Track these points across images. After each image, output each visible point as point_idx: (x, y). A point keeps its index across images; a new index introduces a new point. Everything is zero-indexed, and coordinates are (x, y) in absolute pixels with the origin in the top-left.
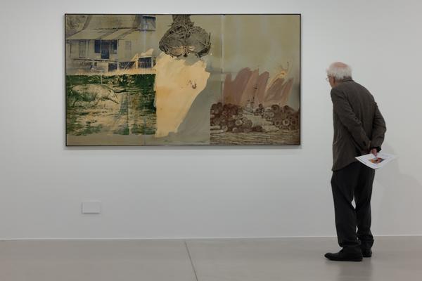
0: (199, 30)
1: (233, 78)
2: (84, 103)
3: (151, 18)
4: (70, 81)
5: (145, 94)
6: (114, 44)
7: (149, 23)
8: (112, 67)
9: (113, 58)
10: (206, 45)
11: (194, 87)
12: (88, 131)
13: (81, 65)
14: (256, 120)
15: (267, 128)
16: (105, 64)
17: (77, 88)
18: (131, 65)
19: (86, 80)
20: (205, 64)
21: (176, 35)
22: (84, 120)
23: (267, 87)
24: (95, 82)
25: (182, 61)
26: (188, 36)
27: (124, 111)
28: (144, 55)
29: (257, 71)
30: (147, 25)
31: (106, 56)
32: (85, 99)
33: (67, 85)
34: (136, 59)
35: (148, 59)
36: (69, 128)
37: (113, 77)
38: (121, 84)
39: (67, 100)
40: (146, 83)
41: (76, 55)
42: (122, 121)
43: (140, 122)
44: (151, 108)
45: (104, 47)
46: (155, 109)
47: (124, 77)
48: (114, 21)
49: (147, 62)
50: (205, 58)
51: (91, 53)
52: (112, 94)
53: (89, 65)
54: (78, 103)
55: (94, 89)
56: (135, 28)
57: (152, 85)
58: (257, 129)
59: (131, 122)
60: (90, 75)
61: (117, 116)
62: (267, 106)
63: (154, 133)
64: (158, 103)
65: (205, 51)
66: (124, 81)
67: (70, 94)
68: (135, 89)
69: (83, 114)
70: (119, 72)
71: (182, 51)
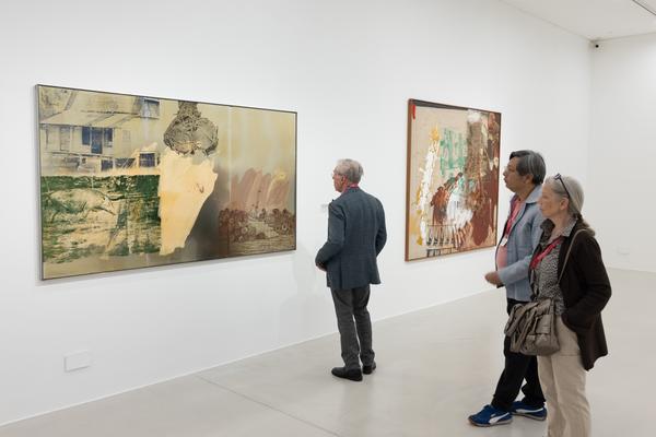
0: (206, 122)
1: (240, 179)
2: (67, 217)
3: (154, 102)
4: (47, 185)
5: (147, 200)
6: (109, 133)
7: (152, 107)
8: (106, 166)
9: (107, 152)
10: (214, 141)
11: (202, 192)
12: (75, 256)
13: (64, 161)
14: (260, 226)
15: (269, 235)
16: (97, 161)
17: (57, 195)
18: (130, 162)
19: (70, 183)
20: (213, 164)
21: (182, 127)
22: (67, 241)
23: (270, 190)
24: (84, 186)
25: (189, 158)
26: (195, 129)
27: (121, 224)
28: (147, 150)
29: (260, 172)
30: (148, 111)
31: (97, 150)
32: (69, 211)
33: (43, 190)
34: (136, 155)
35: (151, 156)
36: (46, 254)
37: (108, 179)
38: (119, 188)
39: (43, 213)
40: (148, 186)
41: (55, 147)
42: (120, 237)
43: (142, 238)
44: (155, 219)
45: (95, 137)
46: (159, 220)
47: (122, 178)
48: (109, 102)
49: (149, 159)
50: (212, 155)
51: (77, 146)
52: (107, 201)
53: (74, 162)
54: (59, 217)
55: (82, 196)
56: (135, 114)
57: (156, 189)
58: (261, 236)
59: (131, 239)
60: (75, 176)
61: (113, 233)
62: (269, 210)
63: (158, 250)
64: (162, 213)
65: (212, 148)
66: (121, 186)
67: (46, 204)
68: (136, 194)
69: (67, 232)
70: (115, 172)
71: (189, 147)
